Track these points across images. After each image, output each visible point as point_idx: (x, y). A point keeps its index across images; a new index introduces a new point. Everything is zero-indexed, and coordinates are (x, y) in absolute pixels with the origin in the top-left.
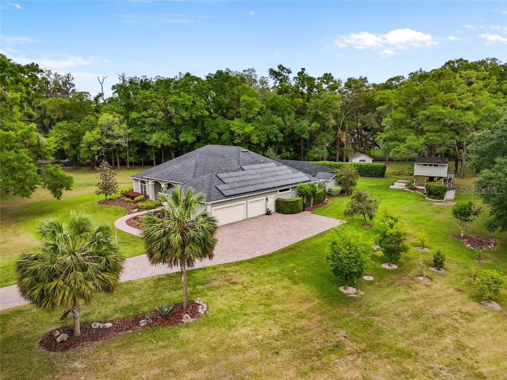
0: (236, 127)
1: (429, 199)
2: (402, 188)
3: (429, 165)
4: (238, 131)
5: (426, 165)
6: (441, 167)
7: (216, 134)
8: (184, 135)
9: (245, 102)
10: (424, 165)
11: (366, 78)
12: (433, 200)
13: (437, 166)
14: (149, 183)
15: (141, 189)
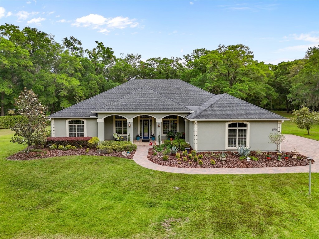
14: (98, 120)
15: (70, 131)
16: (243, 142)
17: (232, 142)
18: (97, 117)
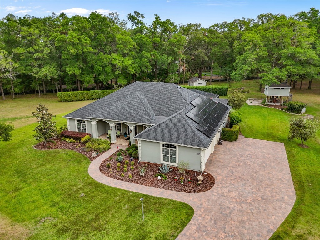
0: (118, 62)
1: (293, 114)
2: (258, 104)
3: (278, 88)
4: (119, 64)
5: (276, 88)
6: (286, 89)
7: (100, 67)
8: (71, 68)
9: (121, 40)
10: (274, 88)
11: (200, 24)
12: (296, 114)
13: (283, 88)
14: (92, 123)
15: (78, 127)
16: (173, 160)
17: (166, 158)
18: (91, 120)
